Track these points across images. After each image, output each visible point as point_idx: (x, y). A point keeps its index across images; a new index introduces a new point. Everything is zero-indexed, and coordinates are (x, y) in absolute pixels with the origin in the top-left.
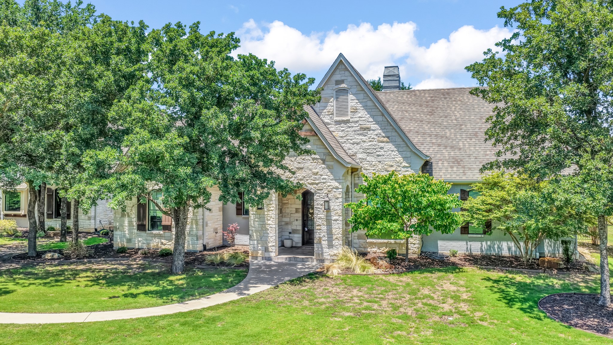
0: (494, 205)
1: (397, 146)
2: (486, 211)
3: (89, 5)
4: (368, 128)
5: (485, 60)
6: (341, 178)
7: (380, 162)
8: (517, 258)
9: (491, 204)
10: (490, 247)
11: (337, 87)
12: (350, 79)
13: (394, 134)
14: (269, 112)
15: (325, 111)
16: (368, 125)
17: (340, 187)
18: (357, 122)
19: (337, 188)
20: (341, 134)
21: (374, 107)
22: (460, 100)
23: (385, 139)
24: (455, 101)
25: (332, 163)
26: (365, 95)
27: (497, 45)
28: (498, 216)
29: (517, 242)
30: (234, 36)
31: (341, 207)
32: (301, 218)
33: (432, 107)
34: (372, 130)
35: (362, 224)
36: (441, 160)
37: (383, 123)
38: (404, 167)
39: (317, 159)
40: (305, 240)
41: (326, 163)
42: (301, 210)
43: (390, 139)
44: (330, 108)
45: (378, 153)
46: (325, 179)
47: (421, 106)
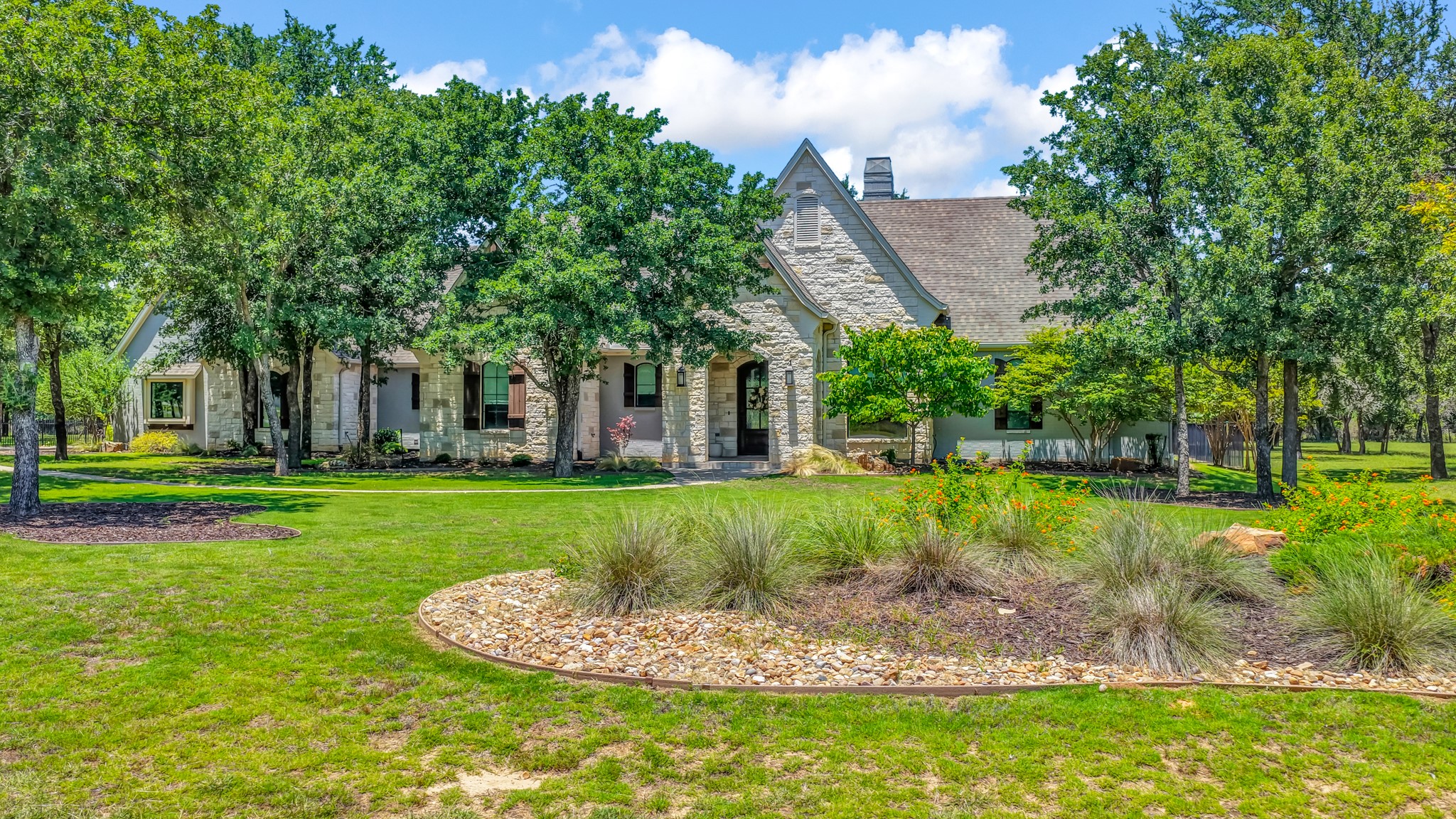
0: (1045, 376)
1: (896, 289)
2: (1033, 384)
3: (373, 47)
4: (849, 260)
5: (1025, 161)
6: (812, 336)
7: (868, 314)
8: (1077, 463)
9: (1036, 373)
10: (1039, 449)
11: (799, 193)
12: (821, 180)
13: (892, 269)
14: (721, 228)
15: (779, 231)
16: (850, 254)
17: (810, 349)
18: (831, 250)
19: (805, 352)
20: (806, 269)
21: (860, 227)
22: (996, 219)
23: (877, 278)
24: (987, 219)
25: (797, 313)
26: (845, 207)
27: (1043, 140)
28: (1048, 390)
29: (1079, 437)
30: (660, 115)
31: (811, 381)
32: (736, 410)
33: (949, 228)
34: (857, 263)
35: (845, 405)
36: (964, 313)
37: (874, 251)
38: (906, 322)
39: (773, 306)
40: (743, 445)
41: (789, 312)
42: (735, 397)
43: (886, 279)
44: (788, 226)
45: (866, 300)
46: (787, 337)
47: (930, 226)
